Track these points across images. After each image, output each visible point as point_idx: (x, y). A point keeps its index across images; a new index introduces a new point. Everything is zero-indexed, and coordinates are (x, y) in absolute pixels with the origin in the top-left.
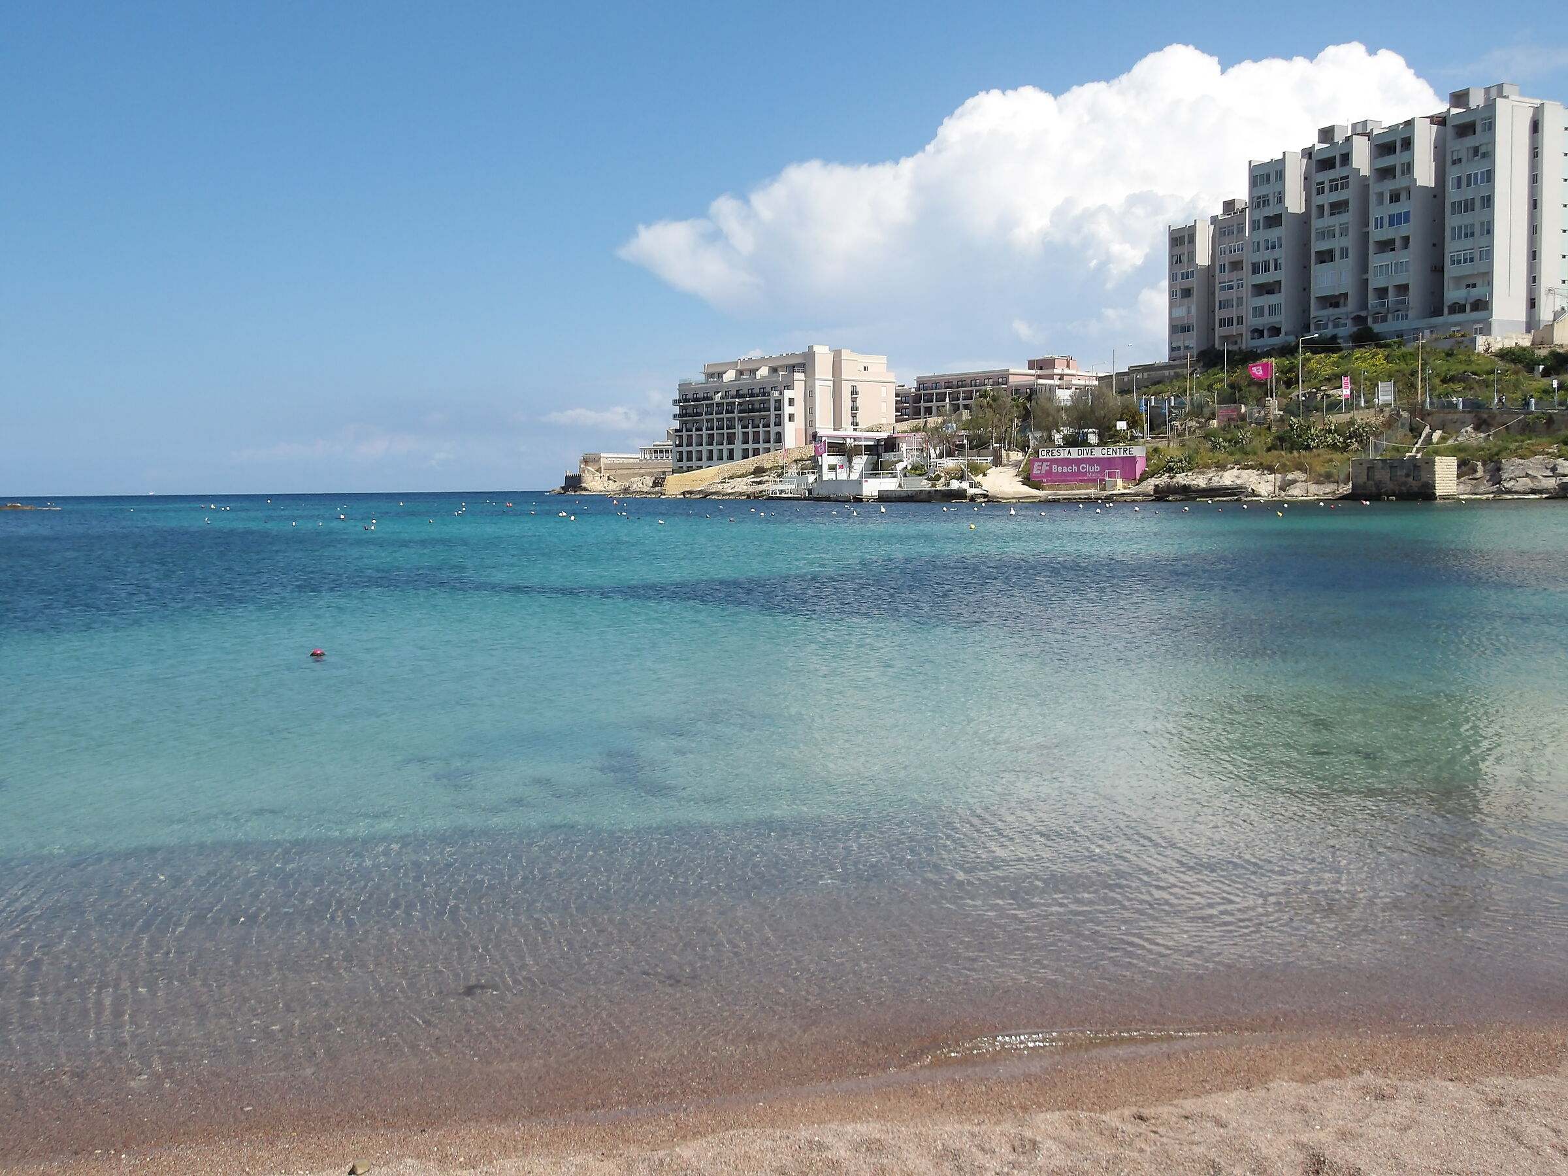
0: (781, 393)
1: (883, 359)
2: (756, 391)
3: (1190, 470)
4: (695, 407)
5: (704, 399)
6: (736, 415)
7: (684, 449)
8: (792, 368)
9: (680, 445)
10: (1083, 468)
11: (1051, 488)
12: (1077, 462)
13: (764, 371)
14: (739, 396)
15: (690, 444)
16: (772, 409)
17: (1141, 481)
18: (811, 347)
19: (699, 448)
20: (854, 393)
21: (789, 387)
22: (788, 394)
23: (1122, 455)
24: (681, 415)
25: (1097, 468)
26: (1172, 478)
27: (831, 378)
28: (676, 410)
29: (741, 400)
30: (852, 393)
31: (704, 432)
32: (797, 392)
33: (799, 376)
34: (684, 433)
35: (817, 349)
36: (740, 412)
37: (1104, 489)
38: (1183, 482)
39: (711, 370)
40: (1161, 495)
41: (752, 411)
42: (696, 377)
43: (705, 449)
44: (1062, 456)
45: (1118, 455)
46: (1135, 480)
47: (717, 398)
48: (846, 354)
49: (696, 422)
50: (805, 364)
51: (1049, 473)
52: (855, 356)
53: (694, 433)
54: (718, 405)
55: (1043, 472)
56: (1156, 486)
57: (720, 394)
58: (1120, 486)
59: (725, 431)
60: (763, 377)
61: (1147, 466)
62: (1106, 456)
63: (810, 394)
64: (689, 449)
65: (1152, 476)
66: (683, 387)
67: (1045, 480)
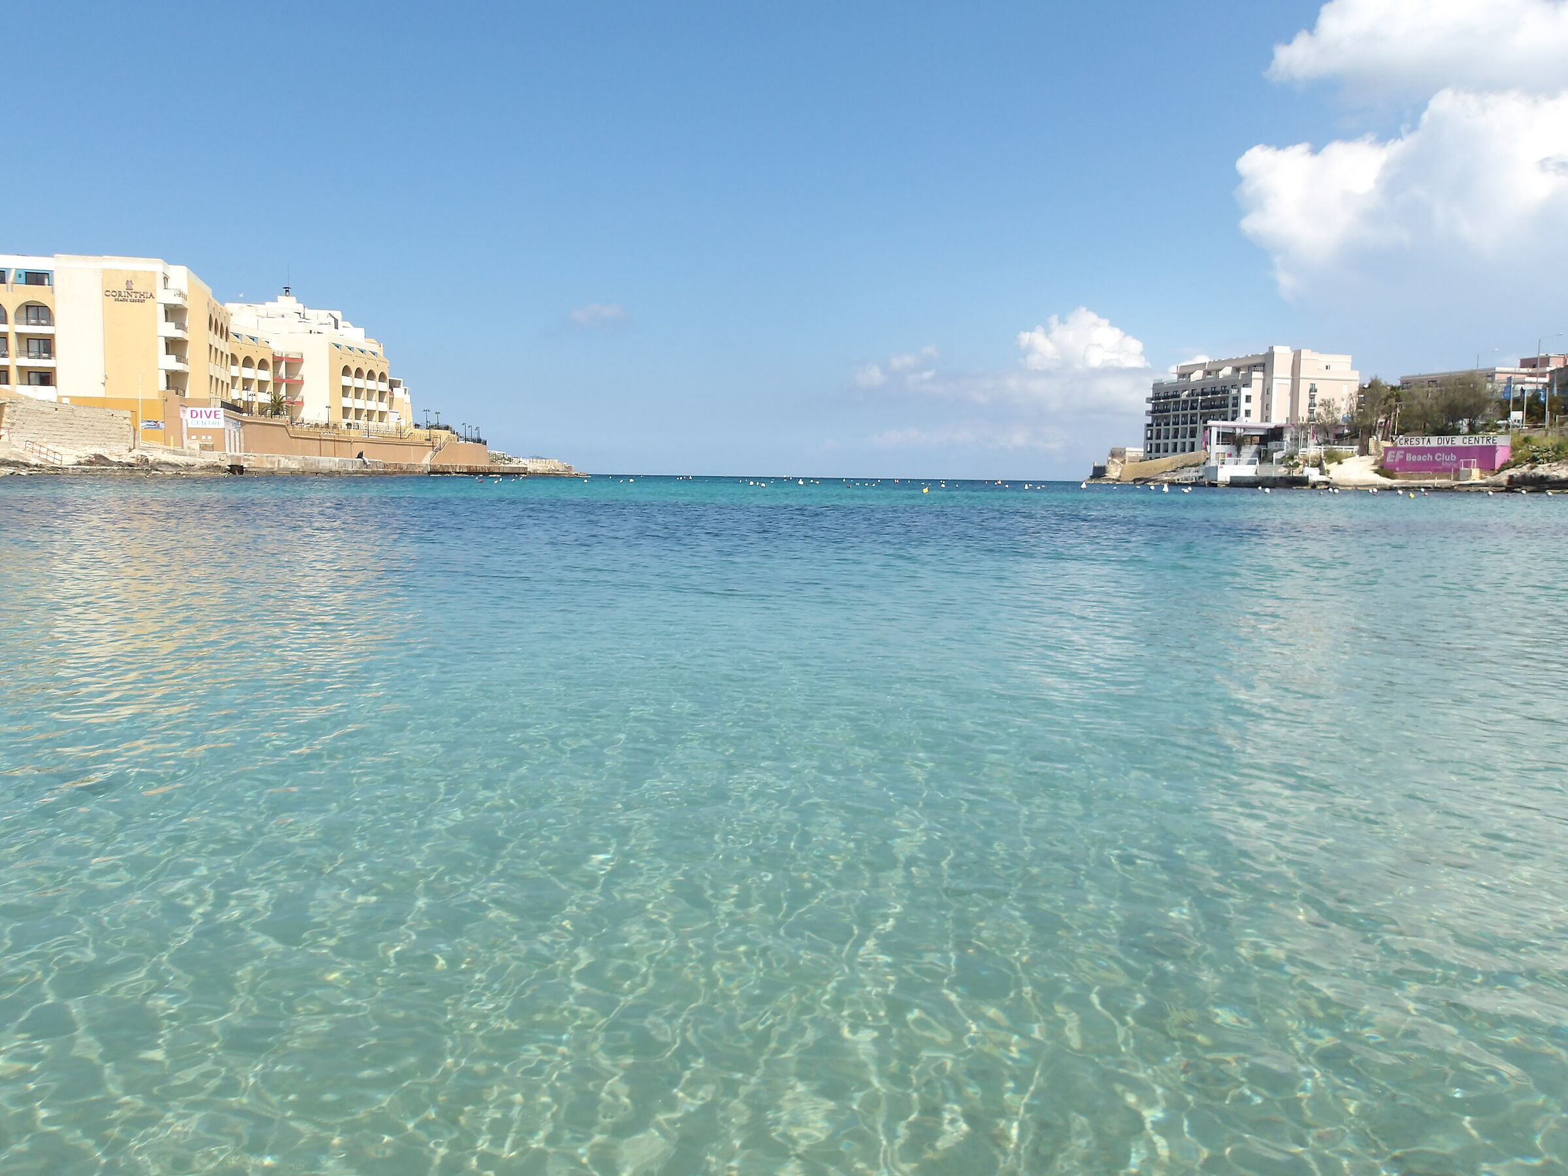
0: (1239, 391)
1: (1347, 359)
2: (1218, 389)
3: (1557, 460)
4: (1166, 404)
5: (1173, 397)
6: (1198, 411)
7: (1154, 441)
8: (1252, 368)
9: (1151, 438)
10: (1439, 457)
11: (1403, 477)
12: (1433, 450)
13: (1227, 371)
14: (1203, 394)
15: (1158, 437)
16: (1230, 405)
17: (1499, 471)
18: (1271, 348)
19: (1167, 441)
20: (1313, 390)
21: (1247, 385)
22: (1245, 392)
23: (1485, 444)
24: (1153, 412)
25: (1453, 457)
26: (1532, 468)
27: (1289, 376)
28: (1150, 407)
29: (1204, 398)
30: (1311, 391)
31: (1171, 427)
32: (1255, 390)
33: (1257, 375)
34: (1155, 428)
35: (1277, 349)
36: (1202, 408)
37: (1457, 479)
38: (1544, 473)
39: (1184, 371)
40: (1513, 486)
41: (1213, 407)
42: (1170, 376)
43: (1171, 441)
44: (1421, 445)
45: (1480, 444)
46: (1493, 470)
47: (1184, 395)
48: (1306, 354)
49: (1166, 417)
50: (1265, 364)
51: (1403, 462)
52: (1317, 356)
53: (1163, 427)
54: (1185, 402)
55: (1397, 460)
56: (1511, 477)
57: (1187, 392)
58: (1476, 476)
59: (1189, 426)
60: (1225, 377)
61: (1513, 456)
62: (1467, 445)
63: (1267, 392)
64: (1158, 441)
65: (1514, 467)
66: (1157, 387)
67: (1398, 469)
